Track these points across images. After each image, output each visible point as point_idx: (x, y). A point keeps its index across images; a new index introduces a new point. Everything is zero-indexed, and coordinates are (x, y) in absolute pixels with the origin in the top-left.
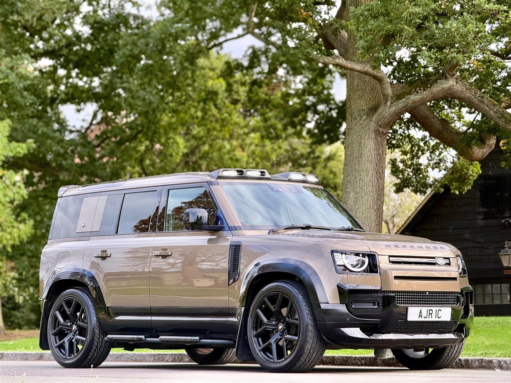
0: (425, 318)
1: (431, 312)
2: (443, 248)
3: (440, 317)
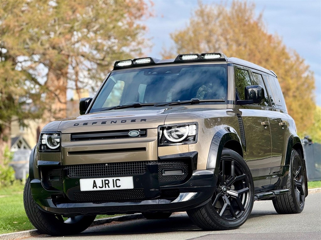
0: (100, 187)
1: (107, 182)
2: (145, 120)
3: (120, 186)
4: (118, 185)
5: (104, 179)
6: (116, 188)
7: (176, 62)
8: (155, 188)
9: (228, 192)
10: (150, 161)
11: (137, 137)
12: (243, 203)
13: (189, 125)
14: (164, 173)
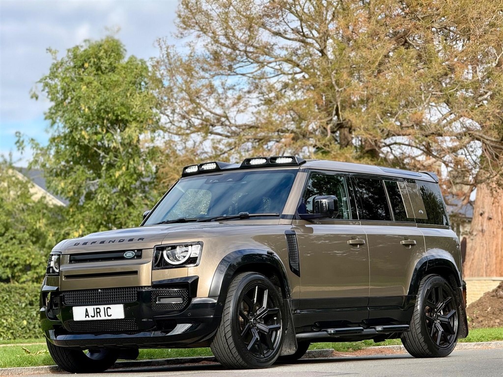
0: (92, 317)
1: (98, 310)
2: (142, 239)
3: (111, 316)
4: (109, 314)
5: (95, 307)
6: (107, 318)
7: (242, 168)
8: (148, 318)
9: (257, 325)
10: (142, 287)
11: (133, 258)
12: (273, 340)
13: (192, 245)
14: (159, 301)
